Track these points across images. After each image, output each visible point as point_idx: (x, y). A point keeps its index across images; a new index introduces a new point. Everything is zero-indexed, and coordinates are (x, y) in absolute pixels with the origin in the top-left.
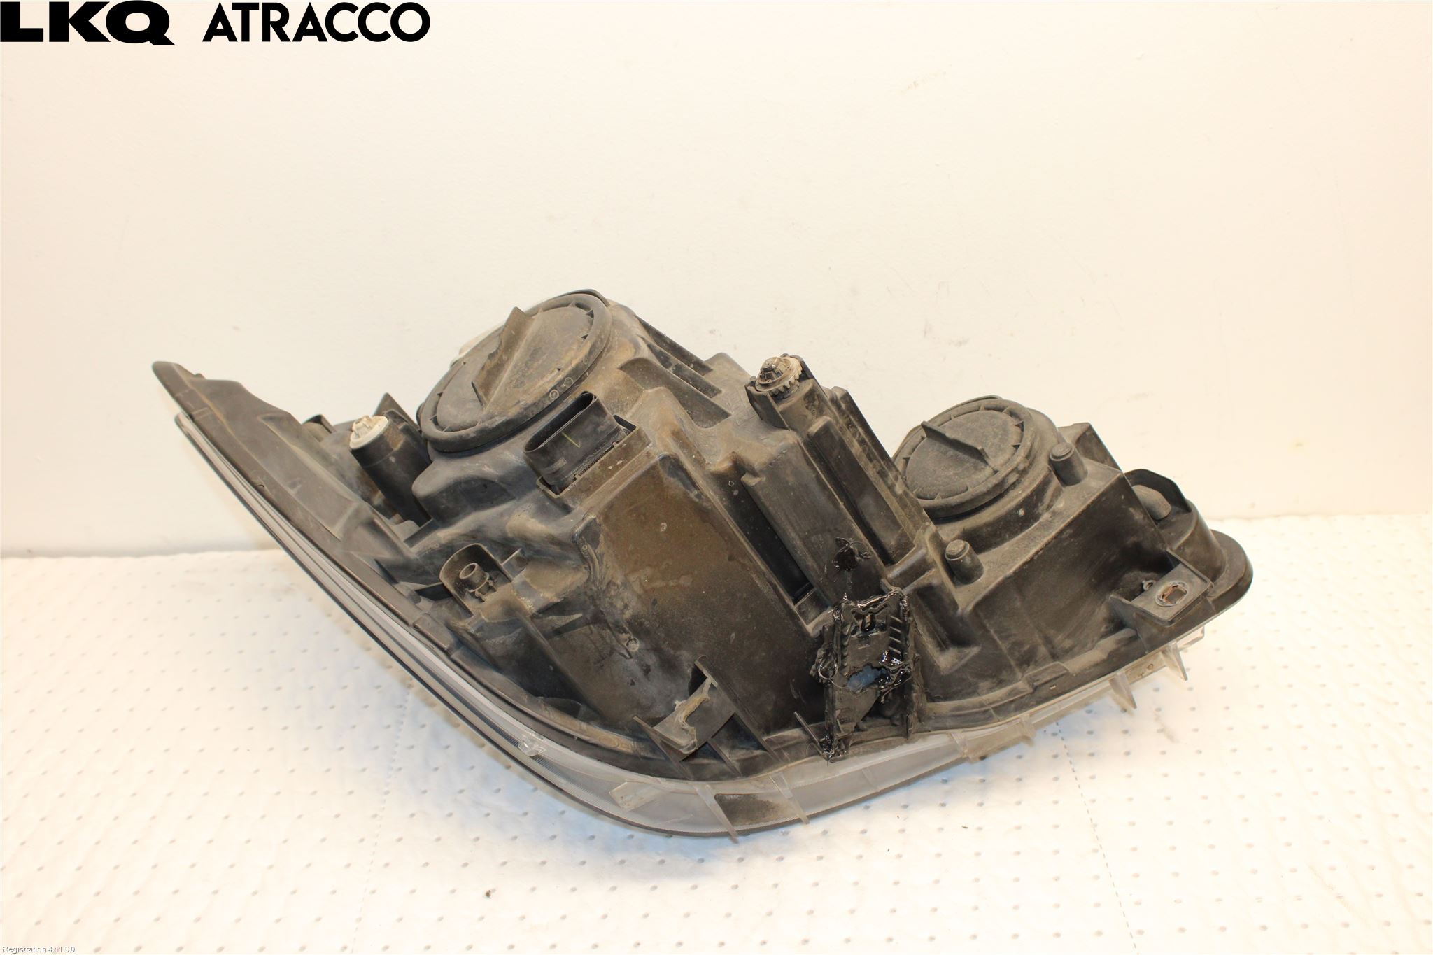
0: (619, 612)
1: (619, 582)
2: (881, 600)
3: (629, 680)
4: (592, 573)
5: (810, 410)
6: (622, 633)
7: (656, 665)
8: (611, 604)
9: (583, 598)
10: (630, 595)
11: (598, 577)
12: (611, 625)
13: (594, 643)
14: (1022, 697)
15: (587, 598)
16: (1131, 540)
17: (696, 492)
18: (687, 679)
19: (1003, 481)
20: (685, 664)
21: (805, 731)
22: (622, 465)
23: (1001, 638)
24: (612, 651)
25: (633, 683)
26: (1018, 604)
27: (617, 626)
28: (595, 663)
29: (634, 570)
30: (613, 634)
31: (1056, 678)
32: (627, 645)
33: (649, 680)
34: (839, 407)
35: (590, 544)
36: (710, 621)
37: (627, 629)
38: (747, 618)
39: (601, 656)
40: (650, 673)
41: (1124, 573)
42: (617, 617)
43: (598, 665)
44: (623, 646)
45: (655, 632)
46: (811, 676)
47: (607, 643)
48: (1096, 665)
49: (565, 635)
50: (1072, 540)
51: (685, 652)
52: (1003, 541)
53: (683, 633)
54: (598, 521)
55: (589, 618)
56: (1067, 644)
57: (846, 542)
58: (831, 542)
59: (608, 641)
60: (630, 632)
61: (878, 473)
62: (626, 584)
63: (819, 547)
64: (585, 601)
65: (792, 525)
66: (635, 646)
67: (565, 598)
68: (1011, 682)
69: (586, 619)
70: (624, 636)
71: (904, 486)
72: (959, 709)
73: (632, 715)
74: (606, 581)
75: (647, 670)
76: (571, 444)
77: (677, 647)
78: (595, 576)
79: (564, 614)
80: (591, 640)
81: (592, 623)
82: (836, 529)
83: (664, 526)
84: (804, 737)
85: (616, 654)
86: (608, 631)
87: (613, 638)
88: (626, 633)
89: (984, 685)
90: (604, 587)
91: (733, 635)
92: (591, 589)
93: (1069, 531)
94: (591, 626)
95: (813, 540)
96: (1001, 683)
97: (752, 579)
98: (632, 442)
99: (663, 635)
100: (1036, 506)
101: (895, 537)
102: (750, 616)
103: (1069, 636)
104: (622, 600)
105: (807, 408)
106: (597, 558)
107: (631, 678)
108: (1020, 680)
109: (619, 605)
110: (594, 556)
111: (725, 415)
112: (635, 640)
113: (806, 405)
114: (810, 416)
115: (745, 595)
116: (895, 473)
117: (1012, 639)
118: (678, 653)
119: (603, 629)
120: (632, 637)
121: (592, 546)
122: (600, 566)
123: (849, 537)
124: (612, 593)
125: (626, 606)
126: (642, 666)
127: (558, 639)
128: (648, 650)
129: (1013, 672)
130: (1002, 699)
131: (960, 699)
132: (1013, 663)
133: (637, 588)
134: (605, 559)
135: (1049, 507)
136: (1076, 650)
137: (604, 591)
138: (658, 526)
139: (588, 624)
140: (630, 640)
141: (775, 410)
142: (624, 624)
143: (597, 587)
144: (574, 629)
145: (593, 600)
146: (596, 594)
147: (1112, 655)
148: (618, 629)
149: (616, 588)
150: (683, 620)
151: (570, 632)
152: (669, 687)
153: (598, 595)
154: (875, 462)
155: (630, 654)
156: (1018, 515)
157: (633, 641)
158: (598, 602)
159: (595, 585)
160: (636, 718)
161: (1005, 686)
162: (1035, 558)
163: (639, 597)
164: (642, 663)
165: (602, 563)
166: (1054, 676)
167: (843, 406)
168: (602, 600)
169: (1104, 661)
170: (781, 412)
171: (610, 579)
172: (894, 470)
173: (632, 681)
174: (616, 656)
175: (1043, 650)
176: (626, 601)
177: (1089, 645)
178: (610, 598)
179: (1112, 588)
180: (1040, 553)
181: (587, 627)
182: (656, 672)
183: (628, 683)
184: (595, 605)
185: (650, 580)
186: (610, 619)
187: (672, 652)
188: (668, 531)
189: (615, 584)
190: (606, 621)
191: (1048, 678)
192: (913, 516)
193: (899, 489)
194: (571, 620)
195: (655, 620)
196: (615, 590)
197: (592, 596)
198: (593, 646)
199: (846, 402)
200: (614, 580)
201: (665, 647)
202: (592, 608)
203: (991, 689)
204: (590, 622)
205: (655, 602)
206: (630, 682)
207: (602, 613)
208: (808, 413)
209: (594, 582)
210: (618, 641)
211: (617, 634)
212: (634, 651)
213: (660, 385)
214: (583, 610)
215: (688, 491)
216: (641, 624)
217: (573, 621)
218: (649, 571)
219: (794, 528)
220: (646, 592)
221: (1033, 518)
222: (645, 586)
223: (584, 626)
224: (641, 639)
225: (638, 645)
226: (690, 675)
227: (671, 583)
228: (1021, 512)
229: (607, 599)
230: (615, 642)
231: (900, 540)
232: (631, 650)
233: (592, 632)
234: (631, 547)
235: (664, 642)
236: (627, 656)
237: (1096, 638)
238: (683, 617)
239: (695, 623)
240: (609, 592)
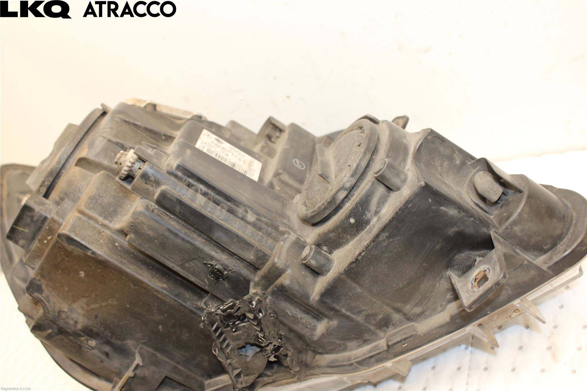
0: (73, 326)
1: (66, 310)
4: (45, 308)
5: (149, 184)
6: (81, 337)
7: (112, 351)
8: (66, 323)
9: (46, 322)
10: (76, 316)
11: (50, 309)
12: (71, 334)
14: (379, 354)
15: (49, 322)
16: (452, 231)
17: (90, 252)
19: (334, 199)
20: (132, 348)
22: (51, 239)
23: (354, 314)
24: (80, 346)
25: (102, 362)
26: (359, 290)
27: (76, 334)
29: (74, 301)
30: (76, 338)
32: (87, 342)
33: (111, 359)
34: (176, 176)
35: (37, 292)
36: (140, 321)
37: (82, 334)
38: (164, 316)
39: (76, 349)
40: (110, 355)
41: (455, 255)
42: (73, 329)
43: (78, 354)
44: (85, 344)
45: (103, 334)
47: (75, 343)
51: (129, 341)
52: (347, 242)
53: (124, 330)
54: (37, 278)
55: (57, 331)
56: (417, 310)
57: (212, 265)
58: (201, 265)
60: (86, 336)
61: (228, 211)
62: (71, 310)
63: (194, 269)
65: (167, 259)
66: (93, 343)
67: (37, 323)
68: (375, 340)
69: (55, 332)
70: (82, 339)
71: (255, 215)
74: (57, 311)
75: (107, 355)
76: (21, 231)
77: (124, 339)
78: (48, 309)
79: (43, 331)
81: (60, 334)
82: (199, 257)
83: (82, 274)
85: (83, 348)
86: (72, 337)
87: (77, 340)
88: (83, 336)
89: (351, 344)
90: (57, 314)
91: (160, 327)
92: (49, 317)
95: (187, 266)
96: (366, 342)
98: (51, 225)
99: (109, 334)
100: (363, 214)
101: (252, 253)
102: (166, 315)
103: (416, 305)
104: (73, 319)
105: (146, 183)
106: (45, 299)
107: (99, 359)
108: (383, 338)
109: (71, 322)
110: (43, 299)
112: (90, 339)
113: (145, 182)
114: (151, 189)
115: (156, 304)
116: (243, 208)
117: (364, 313)
118: (125, 342)
119: (69, 336)
120: (88, 338)
121: (39, 293)
122: (49, 303)
123: (213, 261)
124: (64, 316)
125: (76, 322)
126: (103, 353)
128: (101, 344)
129: (373, 333)
130: (364, 354)
131: (337, 353)
132: (372, 328)
133: (80, 311)
134: (51, 299)
135: (376, 213)
136: (427, 313)
137: (58, 316)
138: (78, 274)
139: (58, 335)
140: (88, 340)
142: (79, 332)
143: (52, 315)
144: (53, 337)
145: (54, 322)
146: (53, 319)
147: (453, 318)
149: (65, 313)
152: (125, 362)
153: (55, 319)
154: (222, 204)
155: (92, 347)
156: (350, 223)
157: (90, 341)
158: (57, 323)
159: (51, 314)
161: (369, 344)
162: (360, 258)
163: (84, 315)
164: (102, 351)
165: (50, 301)
166: (404, 337)
167: (180, 174)
168: (59, 321)
169: (448, 323)
171: (59, 309)
172: (242, 206)
173: (101, 360)
175: (396, 317)
176: (75, 319)
177: (439, 309)
178: (64, 319)
179: (449, 266)
180: (363, 254)
182: (113, 354)
183: (100, 362)
185: (88, 305)
186: (69, 331)
187: (119, 342)
188: (86, 275)
189: (63, 312)
190: (67, 332)
191: (399, 339)
193: (251, 217)
195: (101, 326)
196: (64, 315)
197: (51, 320)
198: (69, 345)
199: (181, 171)
200: (62, 309)
201: (113, 340)
202: (55, 326)
203: (359, 346)
205: (96, 317)
207: (62, 328)
208: (148, 186)
209: (49, 313)
210: (81, 341)
211: (78, 338)
212: (93, 345)
213: (102, 171)
214: (51, 328)
215: (86, 252)
216: (91, 330)
217: (49, 334)
218: (84, 300)
219: (170, 261)
220: (87, 312)
221: (364, 223)
222: (86, 308)
224: (94, 338)
227: (104, 304)
228: (352, 221)
229: (62, 321)
230: (79, 342)
231: (257, 254)
232: (91, 345)
234: (66, 289)
235: (112, 338)
236: (90, 348)
237: (444, 303)
238: (120, 322)
239: (131, 324)
240: (61, 317)
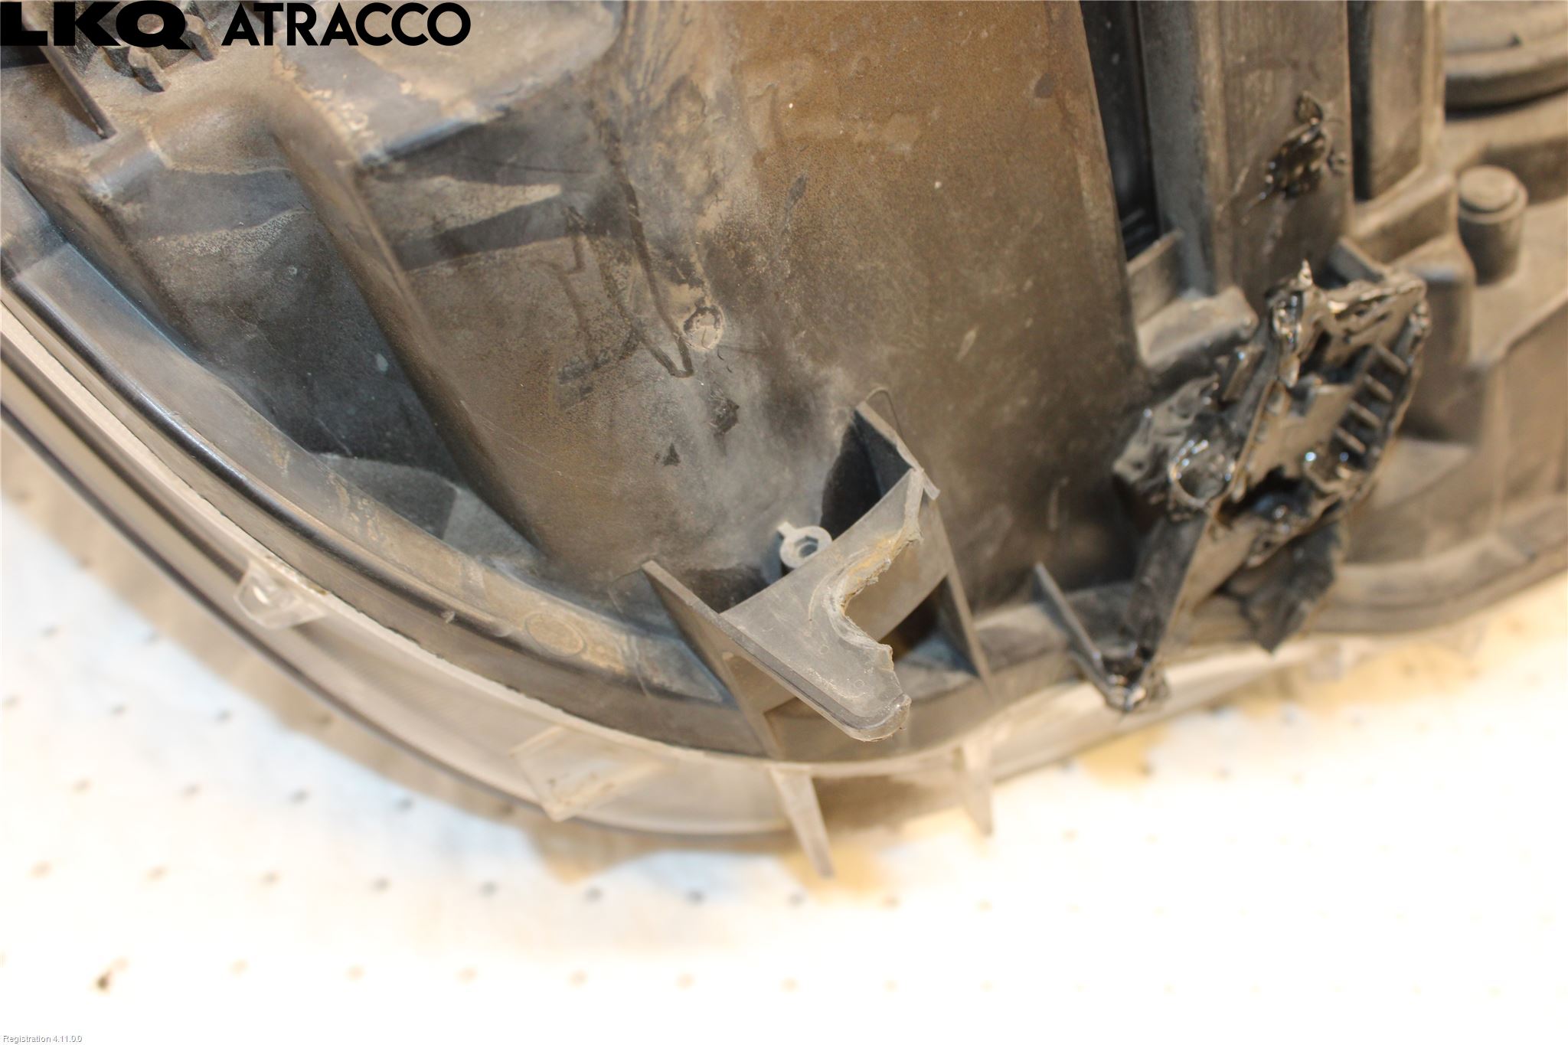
0: (687, 203)
1: (710, 90)
2: (1380, 299)
3: (661, 446)
4: (630, 32)
6: (680, 282)
7: (758, 403)
8: (670, 170)
9: (577, 123)
10: (732, 146)
11: (648, 50)
12: (649, 247)
13: (577, 305)
15: (590, 128)
18: (826, 459)
20: (833, 410)
24: (635, 340)
25: (672, 458)
27: (670, 256)
28: (564, 378)
29: (764, 60)
30: (651, 280)
32: (688, 326)
33: (723, 450)
36: (926, 283)
37: (699, 269)
38: (1020, 289)
39: (590, 353)
40: (734, 428)
42: (677, 219)
43: (573, 384)
44: (672, 328)
45: (776, 296)
46: (1118, 482)
47: (622, 309)
49: (480, 260)
51: (840, 370)
53: (851, 307)
55: (581, 209)
57: (1319, 114)
59: (628, 301)
60: (707, 284)
62: (730, 103)
63: (1253, 111)
64: (585, 138)
66: (710, 336)
67: (508, 112)
68: (1478, 535)
69: (572, 209)
70: (684, 294)
73: (644, 556)
74: (672, 74)
75: (726, 420)
77: (825, 354)
78: (636, 45)
79: (492, 179)
80: (569, 292)
81: (587, 230)
82: (1310, 66)
85: (643, 354)
86: (637, 269)
87: (649, 296)
88: (695, 283)
90: (659, 97)
91: (971, 335)
92: (613, 96)
94: (584, 240)
95: (1248, 86)
97: (1075, 169)
99: (796, 308)
102: (1029, 284)
104: (708, 162)
107: (671, 440)
109: (694, 175)
112: (714, 311)
115: (1039, 217)
117: (1524, 439)
118: (823, 372)
119: (622, 259)
120: (708, 304)
124: (682, 125)
126: (717, 403)
127: (450, 271)
128: (743, 351)
129: (1489, 514)
132: (1498, 494)
133: (758, 125)
137: (656, 112)
139: (573, 230)
140: (701, 311)
142: (693, 249)
143: (636, 94)
144: (517, 244)
145: (611, 140)
146: (624, 119)
148: (669, 264)
149: (696, 109)
150: (860, 267)
151: (498, 253)
152: (774, 480)
153: (631, 124)
155: (687, 362)
157: (709, 317)
158: (626, 153)
159: (630, 83)
160: (654, 568)
163: (759, 159)
164: (717, 393)
168: (641, 147)
171: (685, 70)
173: (672, 450)
174: (643, 362)
175: (1550, 473)
176: (717, 167)
178: (669, 144)
181: (565, 242)
182: (751, 428)
183: (657, 457)
184: (615, 163)
185: (806, 107)
186: (653, 227)
187: (809, 366)
189: (696, 95)
190: (637, 231)
194: (514, 204)
195: (786, 253)
196: (691, 116)
197: (607, 123)
198: (574, 319)
200: (696, 78)
201: (793, 349)
202: (602, 169)
203: (1448, 546)
204: (582, 223)
205: (798, 191)
206: (665, 453)
207: (632, 196)
209: (628, 69)
210: (662, 308)
211: (663, 282)
212: (702, 350)
214: (569, 173)
216: (745, 259)
217: (518, 210)
218: (806, 71)
219: (1221, 35)
220: (782, 143)
222: (786, 122)
223: (557, 236)
224: (732, 310)
225: (720, 332)
226: (838, 445)
227: (861, 135)
229: (658, 149)
230: (648, 314)
232: (695, 347)
233: (579, 266)
235: (794, 333)
236: (679, 365)
238: (861, 257)
239: (888, 284)
240: (672, 120)
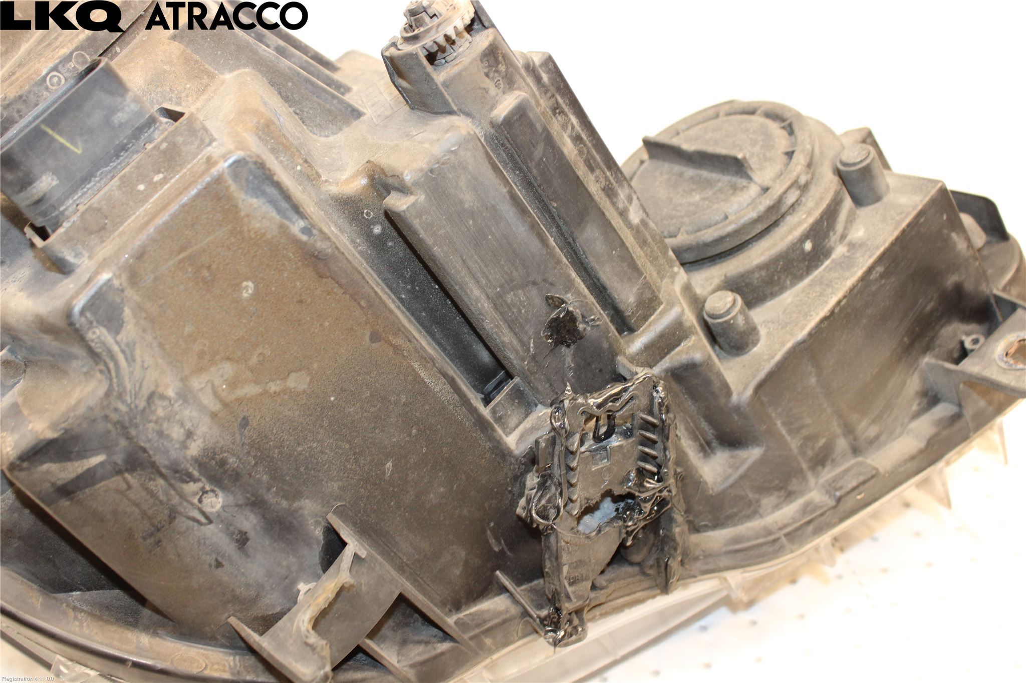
0: (177, 446)
1: (171, 393)
2: (625, 390)
3: (211, 559)
4: (115, 380)
5: (493, 79)
6: (188, 482)
7: (258, 528)
8: (161, 434)
9: (101, 426)
10: (195, 414)
11: (128, 386)
12: (164, 470)
13: (136, 505)
14: (822, 515)
15: (110, 427)
16: (951, 280)
17: (302, 223)
18: (315, 546)
19: (780, 201)
20: (311, 521)
21: (516, 601)
22: (165, 181)
23: (790, 432)
24: (173, 515)
25: (219, 565)
26: (813, 380)
27: (176, 472)
28: (145, 539)
29: (200, 370)
30: (171, 485)
31: (864, 483)
32: (200, 501)
33: (248, 556)
34: (538, 79)
35: (105, 326)
36: (347, 446)
37: (196, 474)
38: (410, 435)
39: (153, 525)
40: (249, 543)
41: (942, 326)
42: (173, 454)
43: (150, 541)
44: (192, 504)
45: (250, 475)
46: (519, 518)
47: (161, 502)
48: (912, 458)
49: (80, 495)
50: (883, 282)
51: (307, 501)
52: (782, 289)
53: (302, 469)
54: (116, 283)
55: (119, 462)
56: (873, 431)
57: (563, 302)
58: (538, 302)
59: (163, 498)
60: (203, 479)
61: (603, 190)
62: (185, 396)
63: (520, 311)
64: (109, 432)
65: (473, 276)
66: (215, 502)
67: (67, 431)
68: (802, 493)
69: (115, 463)
70: (192, 487)
71: (641, 212)
72: (736, 540)
73: (226, 615)
74: (145, 392)
75: (242, 540)
76: (63, 147)
77: (297, 495)
78: (121, 384)
79: (69, 459)
80: (129, 499)
81: (127, 470)
82: (545, 280)
83: (248, 288)
84: (514, 610)
85: (180, 520)
86: (161, 482)
87: (173, 492)
88: (196, 480)
89: (767, 501)
90: (142, 404)
91: (389, 464)
92: (116, 410)
93: (880, 269)
94: (127, 475)
95: (509, 301)
96: (790, 496)
97: (414, 370)
98: (180, 139)
99: (265, 478)
100: (826, 236)
101: (635, 289)
102: (414, 431)
103: (874, 421)
104: (182, 425)
105: (487, 75)
106: (123, 351)
107: (214, 556)
108: (813, 490)
109: (177, 433)
110: (116, 348)
111: (356, 114)
112: (213, 491)
113: (486, 70)
114: (493, 91)
115: (404, 399)
116: (627, 190)
117: (804, 432)
118: (296, 505)
119: (150, 479)
120: (208, 488)
121: (109, 330)
122: (129, 365)
123: (566, 292)
124: (160, 412)
125: (189, 434)
126: (233, 534)
127: (68, 503)
128: (237, 505)
129: (804, 479)
130: (794, 520)
131: (735, 525)
132: (804, 466)
133: (208, 401)
134: (138, 352)
135: (843, 237)
136: (883, 438)
137: (144, 410)
138: (237, 287)
139: (119, 472)
140: (205, 492)
141: (432, 79)
142: (188, 466)
143: (129, 406)
144: (93, 484)
145: (123, 429)
146: (127, 418)
147: (930, 442)
148: (178, 475)
149: (166, 403)
150: (299, 449)
151: (87, 490)
152: (284, 563)
153: (131, 420)
154: (598, 172)
155: (207, 518)
156: (803, 250)
157: (211, 494)
158: (133, 432)
159: (124, 402)
160: (233, 621)
161: (796, 499)
162: (836, 311)
163: (214, 415)
164: (231, 528)
165: (134, 361)
166: (861, 478)
167: (545, 78)
168: (141, 428)
169: (921, 452)
170: (446, 84)
171: (152, 388)
172: (626, 186)
173: (217, 560)
174: (181, 523)
175: (842, 444)
176: (188, 425)
177: (898, 431)
178: (156, 422)
179: (927, 349)
180: (842, 303)
181: (118, 479)
182: (259, 541)
183: (210, 566)
184: (129, 438)
185: (233, 384)
186: (161, 461)
187: (284, 504)
188: (256, 294)
189: (163, 397)
190: (153, 465)
191: (854, 483)
192: (656, 259)
193: (635, 217)
194: (85, 468)
195: (248, 453)
196: (164, 408)
197: (118, 422)
198: (137, 511)
199: (549, 72)
200: (161, 390)
201: (271, 498)
202: (123, 443)
203: (777, 507)
204: (123, 468)
205: (245, 423)
206: (213, 563)
207: (144, 450)
208: (489, 84)
209: (120, 397)
210: (182, 496)
211: (178, 485)
212: (214, 510)
213: (245, 66)
214: (106, 447)
215: (287, 223)
216: (223, 463)
217: (89, 470)
218: (228, 369)
219: (478, 282)
220: (226, 405)
221: (823, 254)
222: (224, 395)
223: (113, 476)
224: (223, 488)
225: (220, 500)
226: (321, 538)
227: (273, 387)
228: (808, 246)
229: (151, 426)
230: (176, 500)
231: (642, 294)
232: (208, 509)
233: (130, 487)
234: (188, 329)
235: (269, 489)
236: (203, 520)
237: (906, 420)
238: (299, 444)
239: (322, 452)
240: (154, 412)
